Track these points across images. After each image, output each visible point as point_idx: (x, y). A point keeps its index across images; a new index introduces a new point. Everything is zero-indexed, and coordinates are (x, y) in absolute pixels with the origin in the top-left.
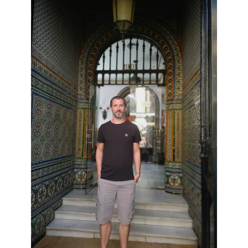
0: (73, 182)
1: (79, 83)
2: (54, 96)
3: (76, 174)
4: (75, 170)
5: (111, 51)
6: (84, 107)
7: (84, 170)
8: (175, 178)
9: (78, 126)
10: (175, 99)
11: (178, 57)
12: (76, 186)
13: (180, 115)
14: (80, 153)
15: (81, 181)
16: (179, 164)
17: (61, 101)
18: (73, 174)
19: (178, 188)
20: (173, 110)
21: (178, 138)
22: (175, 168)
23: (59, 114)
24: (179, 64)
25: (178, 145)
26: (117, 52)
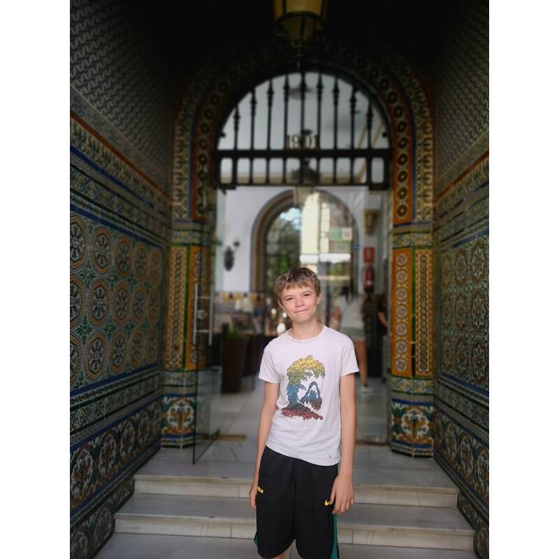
0: (160, 431)
1: (176, 181)
2: (114, 213)
3: (167, 409)
4: (165, 399)
5: (254, 102)
6: (187, 242)
7: (188, 399)
8: (417, 418)
9: (172, 290)
10: (416, 220)
11: (423, 117)
12: (168, 439)
13: (428, 261)
14: (178, 356)
15: (180, 428)
16: (425, 383)
17: (131, 225)
18: (160, 409)
19: (425, 441)
20: (411, 249)
21: (424, 317)
22: (416, 392)
23: (127, 259)
24: (426, 136)
25: (424, 336)
26: (270, 104)
